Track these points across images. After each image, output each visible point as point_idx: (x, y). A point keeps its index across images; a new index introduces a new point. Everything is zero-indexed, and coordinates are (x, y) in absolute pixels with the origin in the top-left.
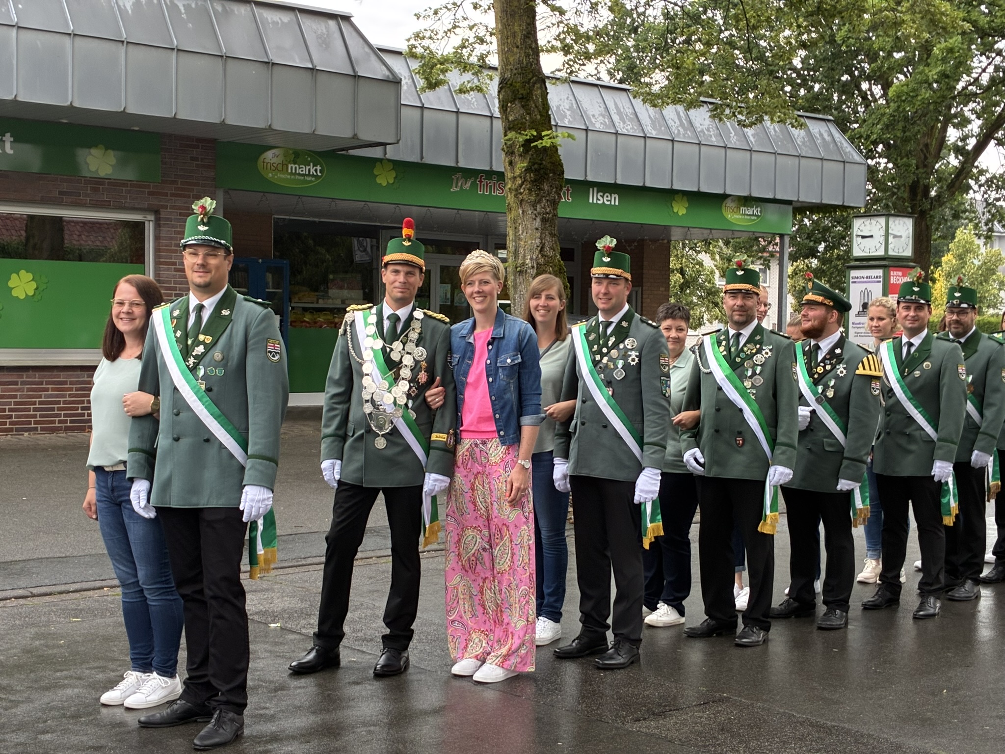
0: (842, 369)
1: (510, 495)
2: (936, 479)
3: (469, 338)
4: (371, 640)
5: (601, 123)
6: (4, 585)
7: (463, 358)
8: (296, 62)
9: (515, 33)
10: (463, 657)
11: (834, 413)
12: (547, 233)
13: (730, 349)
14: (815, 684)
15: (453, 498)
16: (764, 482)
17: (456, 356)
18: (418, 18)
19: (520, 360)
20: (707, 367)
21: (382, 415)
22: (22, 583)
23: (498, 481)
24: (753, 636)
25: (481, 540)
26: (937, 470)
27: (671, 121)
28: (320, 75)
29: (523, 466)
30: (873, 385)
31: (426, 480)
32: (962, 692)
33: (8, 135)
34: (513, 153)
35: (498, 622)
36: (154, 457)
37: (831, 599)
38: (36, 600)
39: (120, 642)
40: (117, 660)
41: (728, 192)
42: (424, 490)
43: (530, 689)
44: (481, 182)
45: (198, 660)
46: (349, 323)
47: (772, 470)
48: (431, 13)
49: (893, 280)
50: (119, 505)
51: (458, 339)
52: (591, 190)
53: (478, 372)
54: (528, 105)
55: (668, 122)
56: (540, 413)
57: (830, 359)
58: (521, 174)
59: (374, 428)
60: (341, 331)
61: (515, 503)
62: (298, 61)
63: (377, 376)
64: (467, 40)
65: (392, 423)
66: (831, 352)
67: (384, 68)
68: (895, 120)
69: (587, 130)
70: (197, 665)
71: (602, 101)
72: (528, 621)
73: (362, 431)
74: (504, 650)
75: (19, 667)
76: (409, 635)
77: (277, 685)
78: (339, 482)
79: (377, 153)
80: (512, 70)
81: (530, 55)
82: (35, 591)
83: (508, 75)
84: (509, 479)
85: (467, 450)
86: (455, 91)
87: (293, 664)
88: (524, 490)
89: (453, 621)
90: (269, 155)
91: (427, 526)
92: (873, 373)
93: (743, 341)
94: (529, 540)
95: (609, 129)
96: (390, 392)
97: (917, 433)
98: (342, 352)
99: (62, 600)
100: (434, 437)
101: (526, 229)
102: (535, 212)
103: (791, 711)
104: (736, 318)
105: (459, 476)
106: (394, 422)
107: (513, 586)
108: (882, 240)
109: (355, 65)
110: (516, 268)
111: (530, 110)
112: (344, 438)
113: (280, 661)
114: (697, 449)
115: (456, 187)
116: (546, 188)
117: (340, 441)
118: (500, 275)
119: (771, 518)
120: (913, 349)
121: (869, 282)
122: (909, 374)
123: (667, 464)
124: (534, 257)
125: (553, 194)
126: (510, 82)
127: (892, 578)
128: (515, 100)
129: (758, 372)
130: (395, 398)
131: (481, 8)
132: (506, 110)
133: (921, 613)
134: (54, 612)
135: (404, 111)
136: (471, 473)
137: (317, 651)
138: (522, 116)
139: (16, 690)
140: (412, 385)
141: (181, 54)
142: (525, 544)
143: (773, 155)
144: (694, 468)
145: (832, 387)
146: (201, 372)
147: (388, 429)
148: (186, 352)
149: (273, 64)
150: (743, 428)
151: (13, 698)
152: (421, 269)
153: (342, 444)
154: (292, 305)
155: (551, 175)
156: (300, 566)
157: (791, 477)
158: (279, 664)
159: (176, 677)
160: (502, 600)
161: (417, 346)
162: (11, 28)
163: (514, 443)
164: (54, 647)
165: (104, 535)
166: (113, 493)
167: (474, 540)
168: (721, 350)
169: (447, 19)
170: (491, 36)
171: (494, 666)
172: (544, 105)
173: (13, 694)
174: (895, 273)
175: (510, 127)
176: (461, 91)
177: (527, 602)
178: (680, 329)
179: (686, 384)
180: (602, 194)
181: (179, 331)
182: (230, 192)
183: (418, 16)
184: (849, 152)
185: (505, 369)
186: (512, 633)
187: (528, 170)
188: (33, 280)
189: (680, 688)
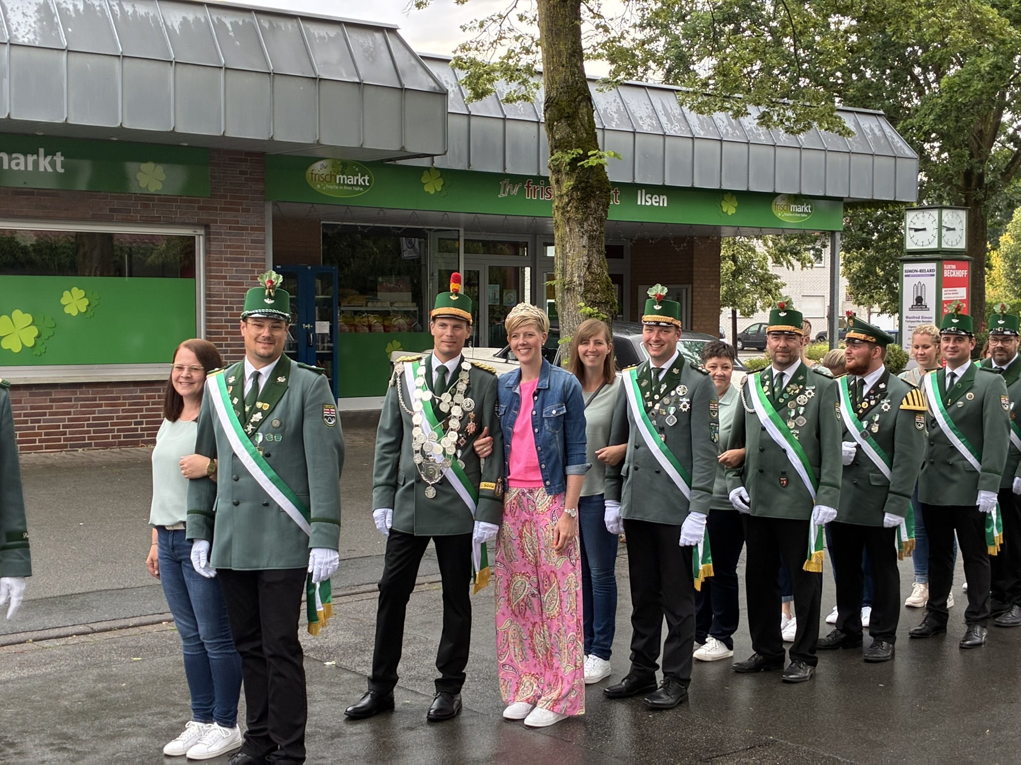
0: (887, 404)
1: (557, 544)
2: (981, 510)
3: (515, 389)
4: (425, 679)
5: (649, 125)
6: (66, 621)
7: (509, 408)
8: (342, 76)
9: (560, 51)
10: (514, 700)
11: (879, 448)
12: (594, 251)
13: (773, 389)
14: (860, 725)
15: (502, 545)
16: (809, 522)
17: (503, 407)
18: (464, 31)
19: (565, 411)
20: (750, 406)
21: (432, 465)
22: (83, 618)
23: (545, 530)
24: (799, 672)
25: (530, 586)
26: (982, 500)
27: (719, 120)
28: (367, 89)
29: (570, 515)
30: (917, 420)
31: (476, 528)
32: (1004, 732)
33: (59, 154)
34: (559, 171)
35: (548, 665)
36: (213, 517)
37: (877, 632)
38: (97, 636)
39: (180, 684)
40: (179, 705)
41: (778, 191)
42: (474, 538)
43: (580, 733)
44: (528, 187)
45: (257, 715)
46: (399, 374)
47: (816, 509)
48: (477, 25)
49: (946, 274)
50: (180, 562)
51: (505, 389)
52: (639, 192)
53: (525, 421)
54: (574, 124)
55: (716, 122)
56: (585, 463)
57: (874, 394)
58: (568, 192)
59: (424, 478)
60: (391, 382)
61: (563, 551)
62: (345, 76)
63: (427, 427)
64: (513, 51)
65: (442, 473)
66: (876, 387)
67: (430, 80)
68: (947, 110)
69: (634, 133)
70: (257, 719)
71: (649, 103)
72: (576, 666)
73: (413, 481)
74: (554, 695)
75: (83, 714)
76: (461, 679)
77: (334, 731)
78: (391, 531)
79: (425, 162)
80: (557, 88)
81: (575, 74)
82: (96, 627)
83: (554, 94)
84: (556, 528)
85: (515, 499)
86: (502, 100)
87: (349, 709)
88: (571, 538)
89: (504, 665)
90: (317, 167)
91: (477, 573)
92: (917, 408)
93: (786, 381)
94: (576, 587)
95: (657, 131)
96: (439, 443)
97: (960, 463)
98: (392, 403)
99: (122, 637)
100: (483, 485)
101: (573, 246)
102: (582, 230)
103: (836, 755)
104: (779, 358)
105: (507, 524)
106: (444, 472)
107: (562, 631)
108: (935, 232)
109: (401, 77)
110: (564, 285)
111: (576, 128)
112: (395, 487)
113: (337, 704)
114: (742, 488)
115: (504, 193)
116: (593, 205)
117: (392, 490)
118: (545, 327)
119: (817, 556)
120: (956, 380)
121: (923, 276)
122: (952, 404)
123: (713, 502)
124: (582, 275)
125: (600, 212)
126: (556, 101)
127: (939, 606)
128: (561, 118)
129: (801, 412)
130: (444, 449)
131: (527, 20)
132: (553, 128)
133: (968, 642)
134: (115, 650)
135: (451, 119)
136: (519, 521)
137: (372, 696)
138: (568, 135)
139: (82, 740)
140: (461, 435)
141: (229, 72)
142: (573, 591)
143: (823, 152)
144: (740, 507)
145: (877, 422)
146: (260, 438)
147: (438, 478)
148: (244, 420)
149: (320, 79)
150: (787, 469)
151: (79, 749)
152: (468, 322)
153: (393, 493)
154: (342, 309)
155: (597, 193)
156: (353, 594)
157: (835, 516)
158: (335, 707)
159: (235, 726)
160: (552, 645)
161: (465, 397)
162: (61, 52)
163: (560, 492)
164: (116, 690)
165: (165, 590)
166: (173, 551)
167: (523, 586)
168: (765, 390)
169: (493, 30)
170: (537, 46)
171: (544, 710)
172: (590, 123)
173: (79, 745)
174: (949, 266)
175: (558, 145)
176: (508, 100)
177: (575, 648)
178: (725, 367)
179: (731, 422)
180: (650, 196)
181: (236, 399)
182: (278, 203)
183: (464, 28)
184: (901, 147)
185: (551, 420)
186: (561, 677)
187: (575, 188)
188: (85, 296)
189: (728, 731)
